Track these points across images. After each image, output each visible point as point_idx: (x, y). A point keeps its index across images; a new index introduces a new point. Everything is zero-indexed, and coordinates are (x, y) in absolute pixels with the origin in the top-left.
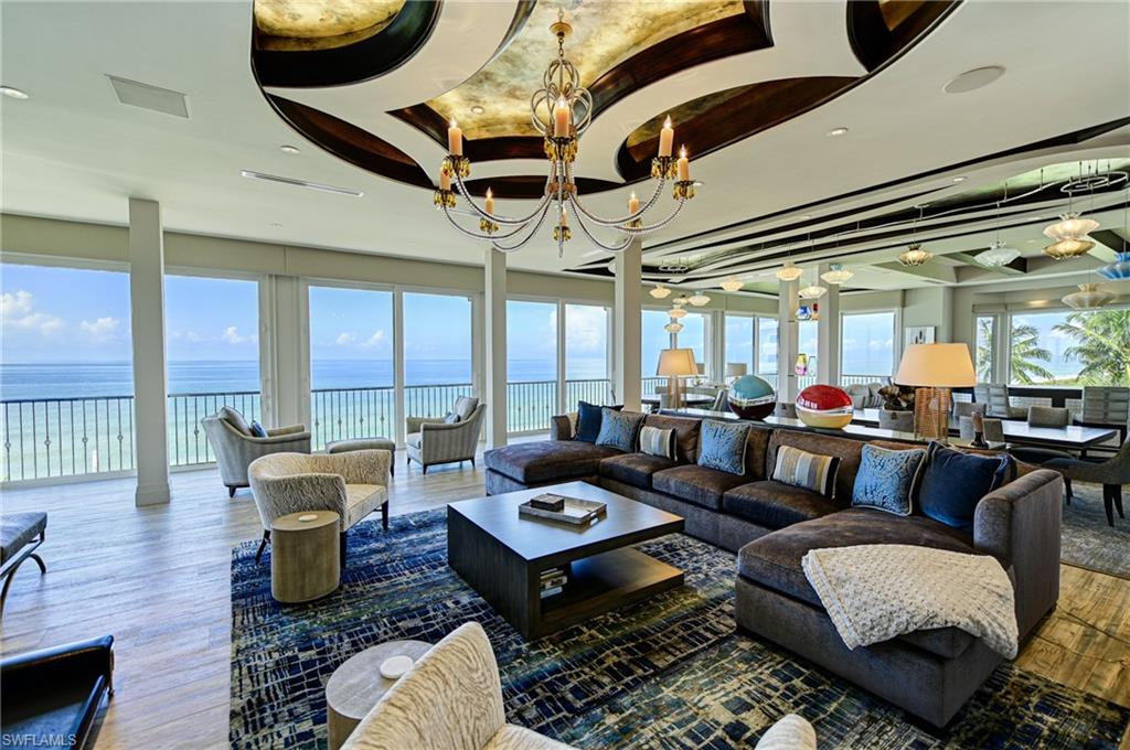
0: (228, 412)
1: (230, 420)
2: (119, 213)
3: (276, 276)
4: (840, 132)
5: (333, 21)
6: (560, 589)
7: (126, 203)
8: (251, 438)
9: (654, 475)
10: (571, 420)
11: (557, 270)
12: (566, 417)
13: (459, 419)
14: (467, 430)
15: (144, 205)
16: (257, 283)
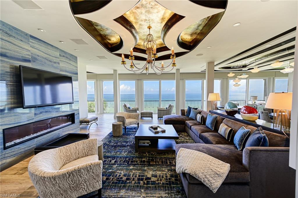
0: (125, 104)
1: (125, 106)
2: (112, 72)
3: (138, 80)
4: (238, 24)
5: (117, 39)
6: (148, 145)
7: (113, 71)
8: (128, 109)
9: (192, 126)
10: (185, 111)
11: (199, 71)
12: (184, 110)
13: (167, 108)
14: (168, 111)
15: (115, 71)
16: (135, 81)
